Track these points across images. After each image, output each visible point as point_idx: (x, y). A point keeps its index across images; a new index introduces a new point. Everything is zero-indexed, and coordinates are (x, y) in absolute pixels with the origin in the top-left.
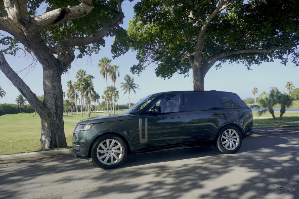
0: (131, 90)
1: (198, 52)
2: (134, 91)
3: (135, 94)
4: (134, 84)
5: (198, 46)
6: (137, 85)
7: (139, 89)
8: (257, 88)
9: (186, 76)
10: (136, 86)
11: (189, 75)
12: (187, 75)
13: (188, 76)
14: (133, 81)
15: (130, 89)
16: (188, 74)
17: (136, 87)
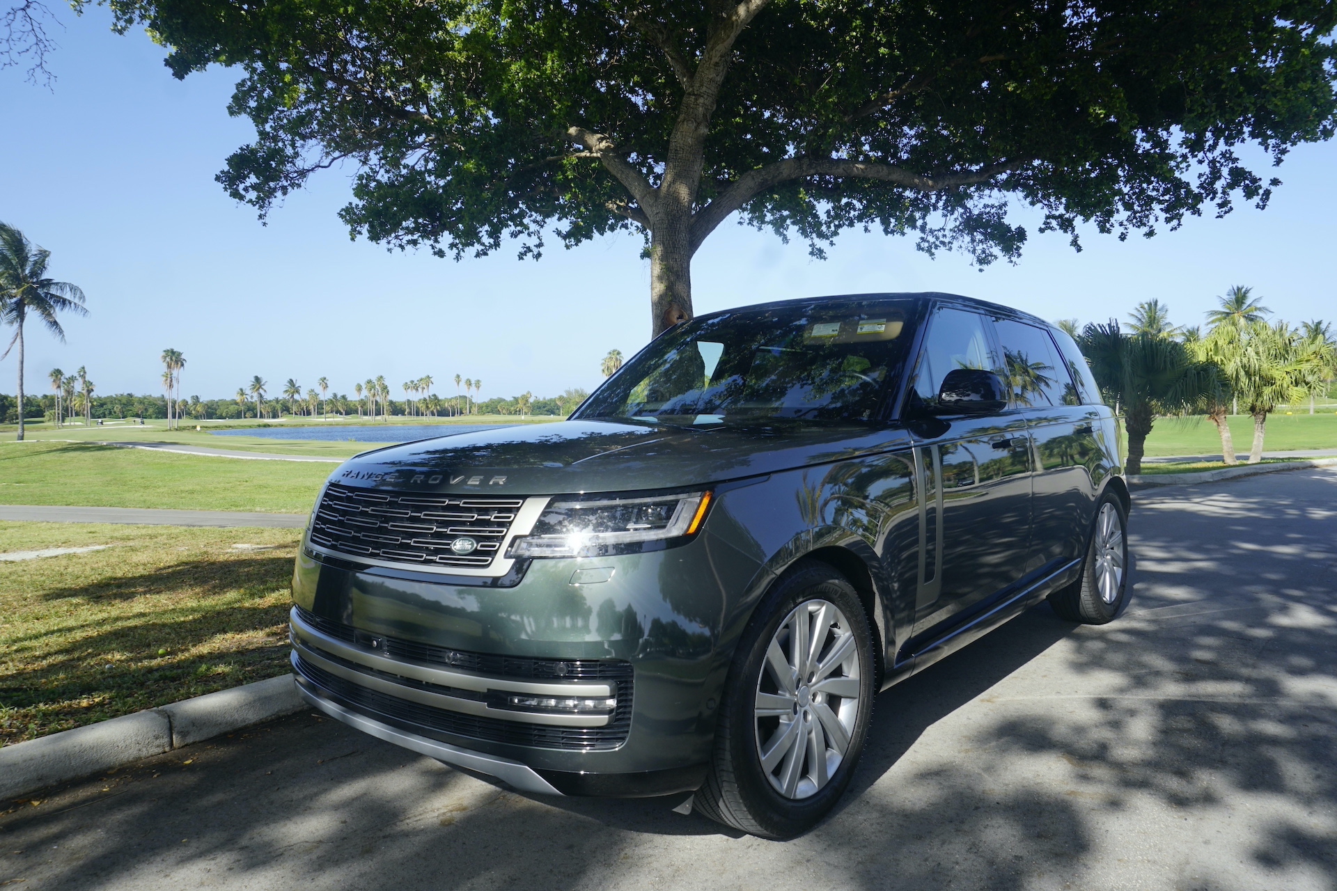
0: (32, 313)
1: (696, 128)
2: (55, 323)
3: (58, 338)
4: (48, 283)
5: (701, 101)
6: (73, 289)
7: (86, 311)
8: (619, 353)
9: (530, 255)
10: (68, 295)
11: (541, 250)
12: (536, 251)
13: (539, 255)
14: (40, 264)
15: (19, 309)
16: (540, 245)
17: (64, 302)
